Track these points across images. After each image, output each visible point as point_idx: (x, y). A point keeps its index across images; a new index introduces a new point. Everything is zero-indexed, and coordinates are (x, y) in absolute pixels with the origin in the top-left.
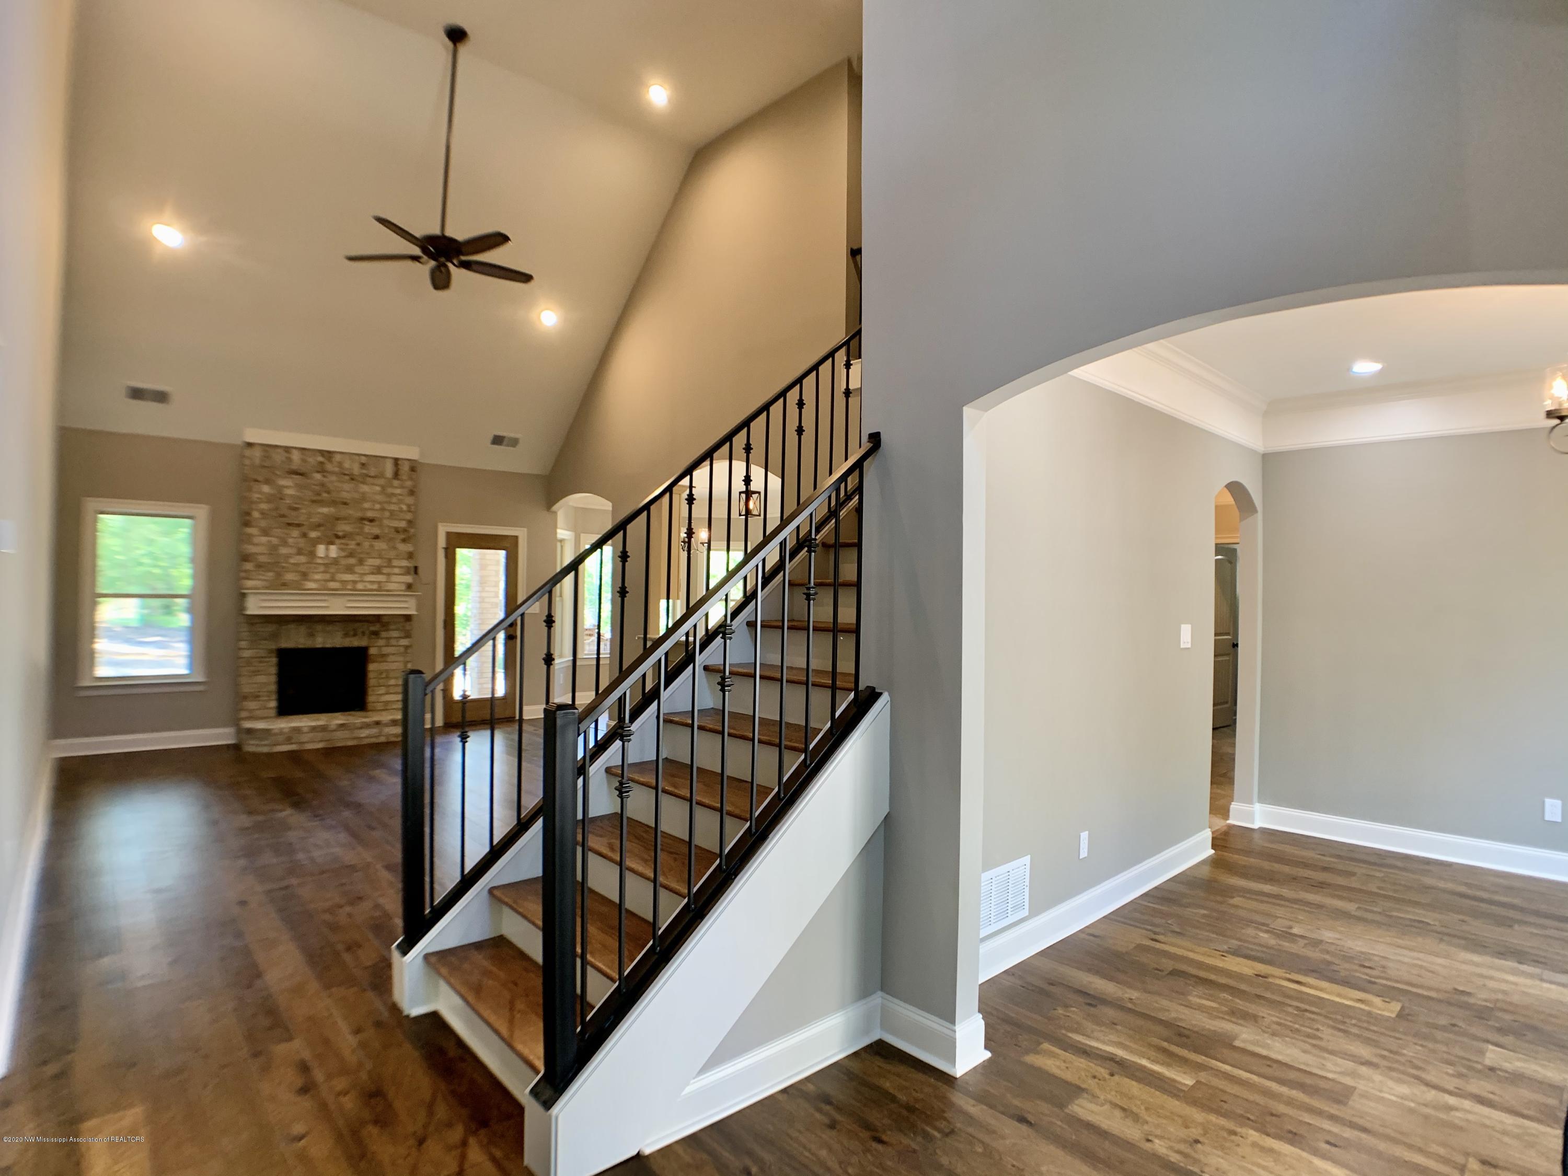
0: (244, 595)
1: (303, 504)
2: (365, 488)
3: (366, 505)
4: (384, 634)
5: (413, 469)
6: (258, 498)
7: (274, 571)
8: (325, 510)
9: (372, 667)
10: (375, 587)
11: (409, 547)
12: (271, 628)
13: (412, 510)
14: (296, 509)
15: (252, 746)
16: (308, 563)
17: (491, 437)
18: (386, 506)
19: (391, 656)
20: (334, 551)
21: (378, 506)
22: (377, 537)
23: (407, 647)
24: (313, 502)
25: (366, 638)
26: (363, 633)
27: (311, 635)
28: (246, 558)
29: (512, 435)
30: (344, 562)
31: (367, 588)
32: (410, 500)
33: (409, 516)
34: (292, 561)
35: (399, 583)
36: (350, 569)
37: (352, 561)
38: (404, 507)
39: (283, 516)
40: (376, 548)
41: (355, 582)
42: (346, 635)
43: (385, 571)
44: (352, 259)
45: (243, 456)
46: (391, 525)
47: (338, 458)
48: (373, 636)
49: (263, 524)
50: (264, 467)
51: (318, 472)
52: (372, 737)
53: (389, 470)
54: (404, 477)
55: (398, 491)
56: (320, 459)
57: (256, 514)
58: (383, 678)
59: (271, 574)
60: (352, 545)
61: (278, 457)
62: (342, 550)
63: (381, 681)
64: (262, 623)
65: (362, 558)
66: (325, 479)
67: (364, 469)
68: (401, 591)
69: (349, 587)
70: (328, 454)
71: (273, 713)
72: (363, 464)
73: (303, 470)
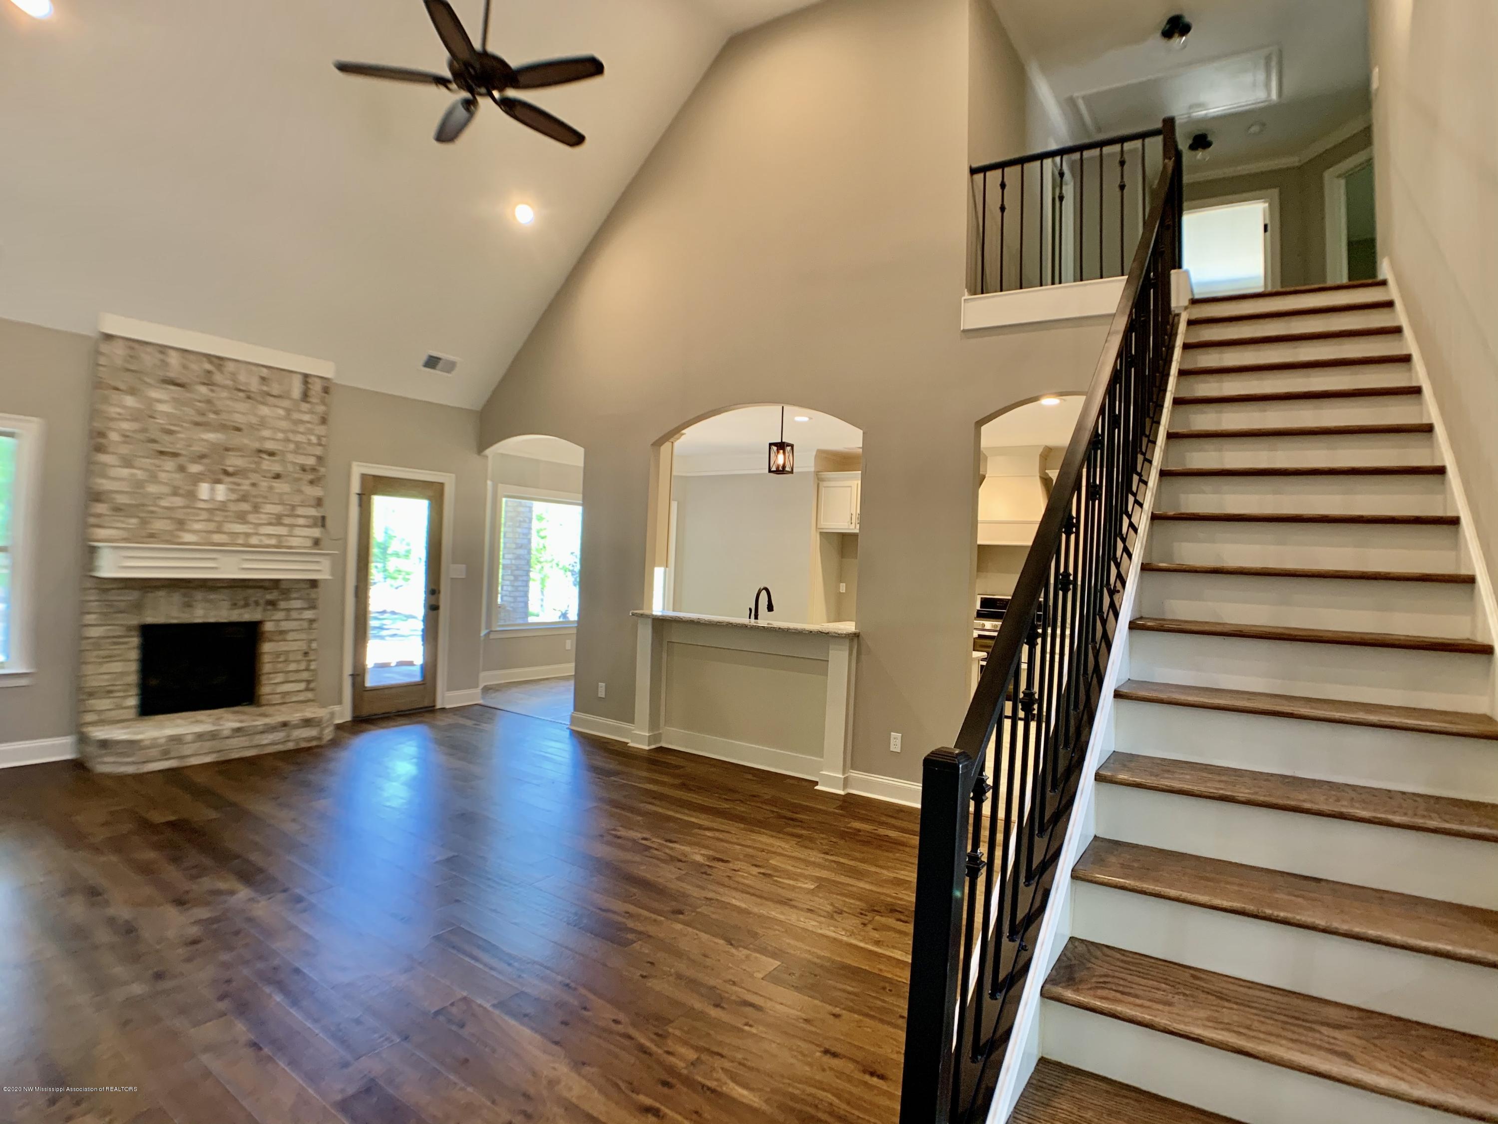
0: (93, 550)
1: (182, 426)
2: (265, 411)
3: (266, 433)
4: (283, 605)
5: (326, 390)
6: (120, 414)
7: (138, 517)
8: (211, 436)
9: (267, 647)
10: (273, 542)
11: (315, 492)
12: (133, 596)
13: (323, 443)
14: (170, 432)
15: (107, 765)
16: (184, 507)
17: (424, 358)
18: (291, 436)
19: (291, 634)
20: (221, 492)
21: (280, 436)
22: (277, 476)
23: (312, 621)
24: (197, 424)
25: (260, 609)
26: (257, 603)
27: (188, 605)
28: (97, 497)
29: (451, 358)
30: (233, 507)
31: (262, 543)
32: (321, 430)
33: (318, 451)
34: (164, 503)
35: (305, 537)
36: (241, 517)
37: (245, 506)
38: (314, 439)
39: (154, 441)
40: (277, 491)
41: (247, 535)
42: (234, 605)
43: (287, 521)
44: (344, 68)
45: (98, 353)
46: (297, 461)
47: (230, 367)
48: (269, 607)
49: (124, 450)
50: (128, 370)
51: (204, 384)
52: (277, 744)
53: (296, 391)
54: (314, 400)
55: (306, 417)
56: (208, 367)
57: (114, 436)
58: (280, 662)
59: (134, 521)
60: (246, 486)
61: (149, 359)
62: (232, 491)
63: (280, 666)
64: (118, 589)
65: (257, 503)
66: (213, 395)
67: (264, 385)
68: (305, 547)
69: (240, 541)
70: (218, 361)
71: (132, 713)
72: (263, 379)
73: (183, 380)
